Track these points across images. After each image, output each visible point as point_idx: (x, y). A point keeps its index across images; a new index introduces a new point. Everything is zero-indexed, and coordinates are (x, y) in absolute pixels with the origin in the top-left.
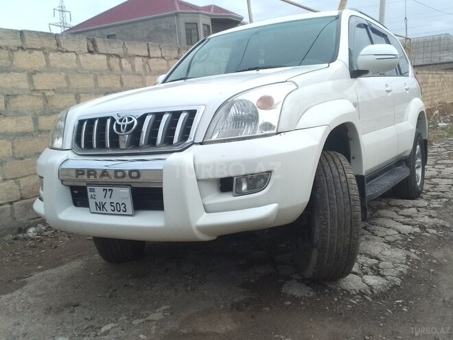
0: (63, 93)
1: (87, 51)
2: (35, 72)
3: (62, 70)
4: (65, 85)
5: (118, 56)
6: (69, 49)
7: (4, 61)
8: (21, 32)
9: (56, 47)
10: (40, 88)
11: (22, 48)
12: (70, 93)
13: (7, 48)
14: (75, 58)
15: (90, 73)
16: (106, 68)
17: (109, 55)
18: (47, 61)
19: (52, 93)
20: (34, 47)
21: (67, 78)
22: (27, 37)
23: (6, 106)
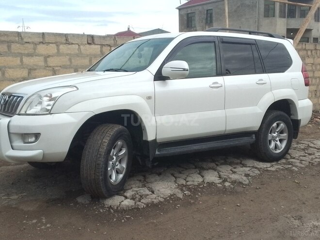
0: (66, 68)
1: (86, 43)
2: (49, 56)
3: (67, 54)
4: (68, 63)
5: (109, 46)
6: (74, 42)
7: (30, 50)
8: (43, 34)
9: (65, 42)
10: (51, 65)
11: (42, 43)
12: (72, 68)
13: (33, 43)
14: (77, 47)
15: (87, 56)
16: (99, 53)
17: (102, 45)
18: (58, 50)
19: (59, 68)
20: (50, 42)
21: (70, 60)
22: (46, 36)
23: (28, 74)
